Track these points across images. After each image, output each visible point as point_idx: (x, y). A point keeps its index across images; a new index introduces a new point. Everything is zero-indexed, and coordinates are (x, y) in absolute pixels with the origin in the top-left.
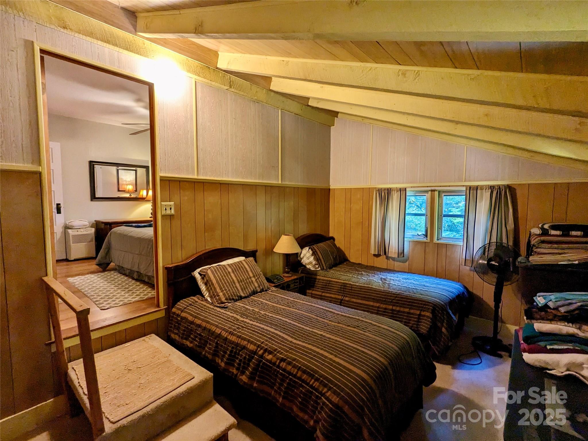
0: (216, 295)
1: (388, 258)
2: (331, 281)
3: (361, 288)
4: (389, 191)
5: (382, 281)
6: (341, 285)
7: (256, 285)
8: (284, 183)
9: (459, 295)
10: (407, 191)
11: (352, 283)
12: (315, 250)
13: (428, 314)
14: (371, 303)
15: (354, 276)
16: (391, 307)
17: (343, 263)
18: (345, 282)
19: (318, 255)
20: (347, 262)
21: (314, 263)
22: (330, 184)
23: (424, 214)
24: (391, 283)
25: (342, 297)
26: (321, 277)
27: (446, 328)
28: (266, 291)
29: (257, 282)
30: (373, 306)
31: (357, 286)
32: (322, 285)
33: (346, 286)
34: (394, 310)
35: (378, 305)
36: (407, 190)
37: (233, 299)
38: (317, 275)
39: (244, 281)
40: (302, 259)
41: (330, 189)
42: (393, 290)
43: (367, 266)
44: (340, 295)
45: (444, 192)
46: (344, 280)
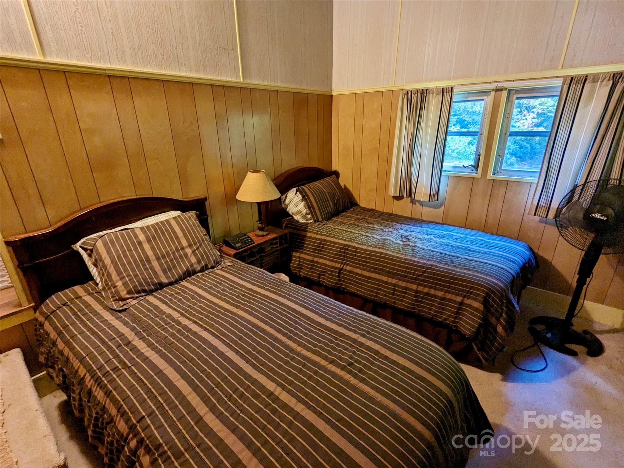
0: (112, 285)
1: (413, 202)
2: (327, 241)
3: (370, 254)
4: (424, 94)
5: (403, 242)
6: (340, 248)
7: (193, 260)
8: (249, 81)
9: (524, 264)
10: (454, 93)
11: (357, 245)
12: (306, 192)
13: (476, 304)
14: (385, 279)
15: (361, 232)
16: (414, 287)
17: (349, 209)
18: (346, 243)
19: (310, 200)
20: (355, 208)
21: (304, 211)
22: (333, 87)
23: (478, 132)
24: (416, 246)
25: (342, 265)
26: (313, 234)
27: (504, 328)
28: (212, 268)
29: (195, 255)
30: (386, 283)
31: (365, 250)
32: (314, 246)
33: (347, 250)
34: (421, 292)
35: (394, 281)
36: (455, 90)
37: (144, 291)
38: (306, 231)
39: (169, 255)
40: (287, 206)
41: (332, 96)
42: (419, 260)
43: (383, 213)
44: (339, 263)
45: (518, 91)
46: (345, 240)
